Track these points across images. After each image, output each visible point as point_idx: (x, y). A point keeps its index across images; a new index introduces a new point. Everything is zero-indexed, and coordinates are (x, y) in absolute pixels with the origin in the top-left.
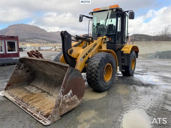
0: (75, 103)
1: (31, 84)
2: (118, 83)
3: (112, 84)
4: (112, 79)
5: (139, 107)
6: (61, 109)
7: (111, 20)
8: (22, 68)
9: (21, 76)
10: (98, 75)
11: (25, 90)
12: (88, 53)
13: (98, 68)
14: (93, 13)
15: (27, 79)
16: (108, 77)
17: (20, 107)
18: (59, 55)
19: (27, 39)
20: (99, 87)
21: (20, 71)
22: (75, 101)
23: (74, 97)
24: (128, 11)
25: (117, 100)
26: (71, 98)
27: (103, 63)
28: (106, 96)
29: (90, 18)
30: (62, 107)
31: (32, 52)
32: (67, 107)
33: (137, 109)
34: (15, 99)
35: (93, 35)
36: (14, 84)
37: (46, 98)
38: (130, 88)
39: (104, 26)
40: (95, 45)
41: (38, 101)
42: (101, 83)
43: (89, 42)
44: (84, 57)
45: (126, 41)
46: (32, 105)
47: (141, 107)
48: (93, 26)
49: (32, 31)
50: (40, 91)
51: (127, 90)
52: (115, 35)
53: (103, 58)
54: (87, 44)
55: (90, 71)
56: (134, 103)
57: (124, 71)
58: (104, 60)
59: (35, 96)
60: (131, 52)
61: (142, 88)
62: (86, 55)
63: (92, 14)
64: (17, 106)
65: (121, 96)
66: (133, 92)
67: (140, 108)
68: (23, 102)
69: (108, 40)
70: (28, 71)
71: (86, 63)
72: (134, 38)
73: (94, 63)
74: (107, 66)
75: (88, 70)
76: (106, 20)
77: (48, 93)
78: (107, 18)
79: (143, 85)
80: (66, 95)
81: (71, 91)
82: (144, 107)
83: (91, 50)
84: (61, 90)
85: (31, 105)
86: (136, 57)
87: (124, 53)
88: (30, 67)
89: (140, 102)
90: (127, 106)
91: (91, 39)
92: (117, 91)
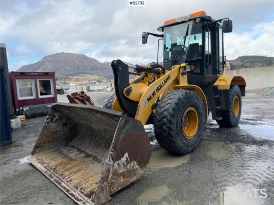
0: (135, 174)
1: (70, 144)
2: (210, 140)
3: (199, 142)
4: (199, 134)
5: (246, 181)
6: (111, 185)
7: (195, 37)
8: (56, 120)
9: (56, 133)
10: (173, 127)
11: (61, 153)
12: (156, 92)
13: (172, 116)
14: (165, 28)
15: (64, 137)
16: (191, 130)
17: (52, 180)
18: (112, 98)
19: (70, 75)
20: (176, 147)
21: (54, 125)
22: (134, 171)
23: (132, 164)
24: (222, 20)
25: (206, 168)
26: (127, 166)
27: (181, 108)
28: (188, 162)
29: (159, 36)
30: (112, 181)
31: (75, 94)
32: (121, 180)
33: (241, 184)
34: (45, 167)
35: (164, 63)
36: (45, 145)
37: (91, 165)
38: (231, 148)
39: (183, 47)
40: (168, 79)
41: (79, 171)
42: (179, 140)
43: (158, 74)
44: (149, 99)
45: (221, 69)
46: (69, 178)
47: (248, 180)
48: (165, 48)
49: (77, 62)
50: (83, 155)
51: (226, 152)
52: (201, 61)
53: (179, 99)
54: (154, 77)
55: (159, 121)
56: (236, 174)
57: (221, 118)
58: (183, 103)
59: (75, 163)
60: (231, 86)
61: (252, 147)
62: (153, 96)
63: (163, 30)
64: (47, 179)
65: (214, 162)
66: (235, 155)
67: (248, 182)
68: (56, 173)
69: (188, 70)
70: (65, 125)
71: (153, 108)
72: (241, 63)
73: (165, 108)
74: (189, 112)
75: (157, 120)
76: (185, 38)
77: (95, 158)
78: (187, 34)
79: (254, 142)
80: (119, 162)
81: (126, 155)
82: (253, 181)
83: (161, 86)
84: (111, 153)
85: (67, 178)
86: (240, 95)
87: (219, 89)
88: (68, 118)
89: (248, 171)
90: (224, 178)
91: (161, 69)
92: (208, 154)
